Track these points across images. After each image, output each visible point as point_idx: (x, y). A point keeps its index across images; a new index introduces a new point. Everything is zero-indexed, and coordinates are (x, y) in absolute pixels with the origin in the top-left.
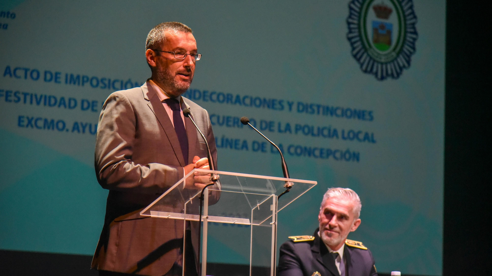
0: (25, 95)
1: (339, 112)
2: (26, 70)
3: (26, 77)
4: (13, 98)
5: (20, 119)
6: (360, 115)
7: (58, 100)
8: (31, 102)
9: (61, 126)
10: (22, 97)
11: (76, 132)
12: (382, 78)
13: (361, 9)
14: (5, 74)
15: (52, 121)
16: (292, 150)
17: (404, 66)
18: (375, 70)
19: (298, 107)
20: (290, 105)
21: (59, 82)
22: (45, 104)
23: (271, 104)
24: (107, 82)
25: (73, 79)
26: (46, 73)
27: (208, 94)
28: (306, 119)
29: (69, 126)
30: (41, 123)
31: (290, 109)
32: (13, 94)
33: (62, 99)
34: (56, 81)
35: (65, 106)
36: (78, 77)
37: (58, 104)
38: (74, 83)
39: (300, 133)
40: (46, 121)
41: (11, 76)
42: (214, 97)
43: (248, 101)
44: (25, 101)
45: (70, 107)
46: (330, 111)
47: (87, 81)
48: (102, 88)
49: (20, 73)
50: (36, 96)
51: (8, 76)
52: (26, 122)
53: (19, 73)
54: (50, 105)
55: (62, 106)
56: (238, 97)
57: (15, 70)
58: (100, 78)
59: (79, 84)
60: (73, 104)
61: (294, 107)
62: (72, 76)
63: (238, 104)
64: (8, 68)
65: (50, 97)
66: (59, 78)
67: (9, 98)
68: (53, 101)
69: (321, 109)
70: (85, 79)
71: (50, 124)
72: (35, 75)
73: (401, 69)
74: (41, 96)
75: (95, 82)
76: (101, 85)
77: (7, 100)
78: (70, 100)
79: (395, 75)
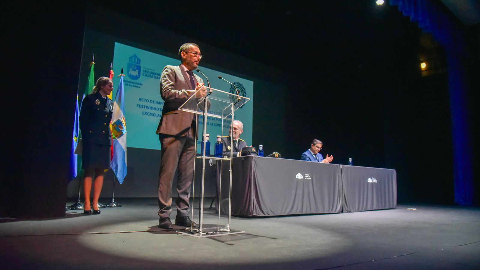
0: (145, 106)
2: (145, 100)
4: (141, 107)
5: (143, 112)
8: (146, 108)
9: (154, 115)
10: (144, 107)
11: (158, 117)
13: (233, 90)
14: (139, 100)
15: (152, 114)
16: (215, 125)
26: (150, 101)
29: (157, 115)
30: (149, 114)
33: (155, 108)
34: (153, 103)
36: (159, 102)
39: (217, 120)
40: (150, 113)
44: (144, 108)
49: (143, 100)
50: (148, 107)
51: (140, 101)
52: (145, 113)
54: (151, 109)
55: (155, 110)
57: (142, 99)
60: (158, 109)
64: (140, 99)
65: (151, 107)
68: (152, 108)
71: (151, 114)
72: (147, 101)
77: (139, 107)
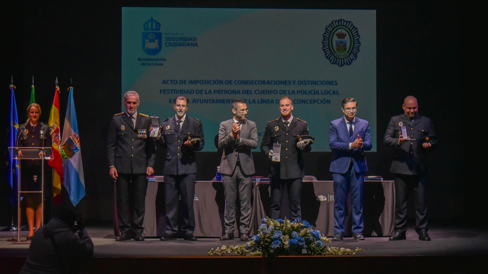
0: (172, 90)
1: (319, 83)
2: (172, 81)
3: (172, 83)
4: (166, 92)
5: (170, 100)
6: (330, 83)
7: (186, 91)
8: (174, 93)
10: (170, 91)
12: (342, 65)
13: (329, 36)
14: (163, 83)
16: (296, 102)
17: (353, 59)
18: (338, 62)
19: (298, 83)
20: (294, 82)
21: (186, 84)
22: (180, 93)
23: (284, 83)
24: (207, 82)
25: (191, 82)
26: (180, 81)
27: (254, 82)
28: (302, 87)
31: (294, 84)
32: (166, 91)
33: (188, 90)
34: (184, 84)
35: (189, 93)
36: (194, 81)
37: (186, 92)
38: (193, 83)
39: (300, 94)
41: (165, 83)
42: (257, 83)
43: (273, 83)
44: (172, 93)
45: (191, 93)
46: (315, 83)
47: (198, 82)
48: (204, 84)
50: (176, 90)
51: (164, 84)
53: (168, 82)
55: (188, 93)
56: (268, 81)
58: (204, 80)
59: (194, 84)
60: (193, 92)
61: (296, 83)
62: (191, 81)
63: (268, 84)
64: (164, 81)
66: (186, 82)
67: (165, 92)
68: (183, 92)
69: (310, 83)
70: (197, 81)
72: (175, 82)
73: (352, 60)
74: (178, 90)
75: (201, 82)
76: (204, 83)
77: (164, 93)
78: (191, 91)
79: (349, 63)
